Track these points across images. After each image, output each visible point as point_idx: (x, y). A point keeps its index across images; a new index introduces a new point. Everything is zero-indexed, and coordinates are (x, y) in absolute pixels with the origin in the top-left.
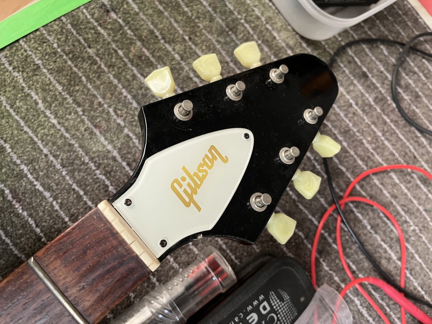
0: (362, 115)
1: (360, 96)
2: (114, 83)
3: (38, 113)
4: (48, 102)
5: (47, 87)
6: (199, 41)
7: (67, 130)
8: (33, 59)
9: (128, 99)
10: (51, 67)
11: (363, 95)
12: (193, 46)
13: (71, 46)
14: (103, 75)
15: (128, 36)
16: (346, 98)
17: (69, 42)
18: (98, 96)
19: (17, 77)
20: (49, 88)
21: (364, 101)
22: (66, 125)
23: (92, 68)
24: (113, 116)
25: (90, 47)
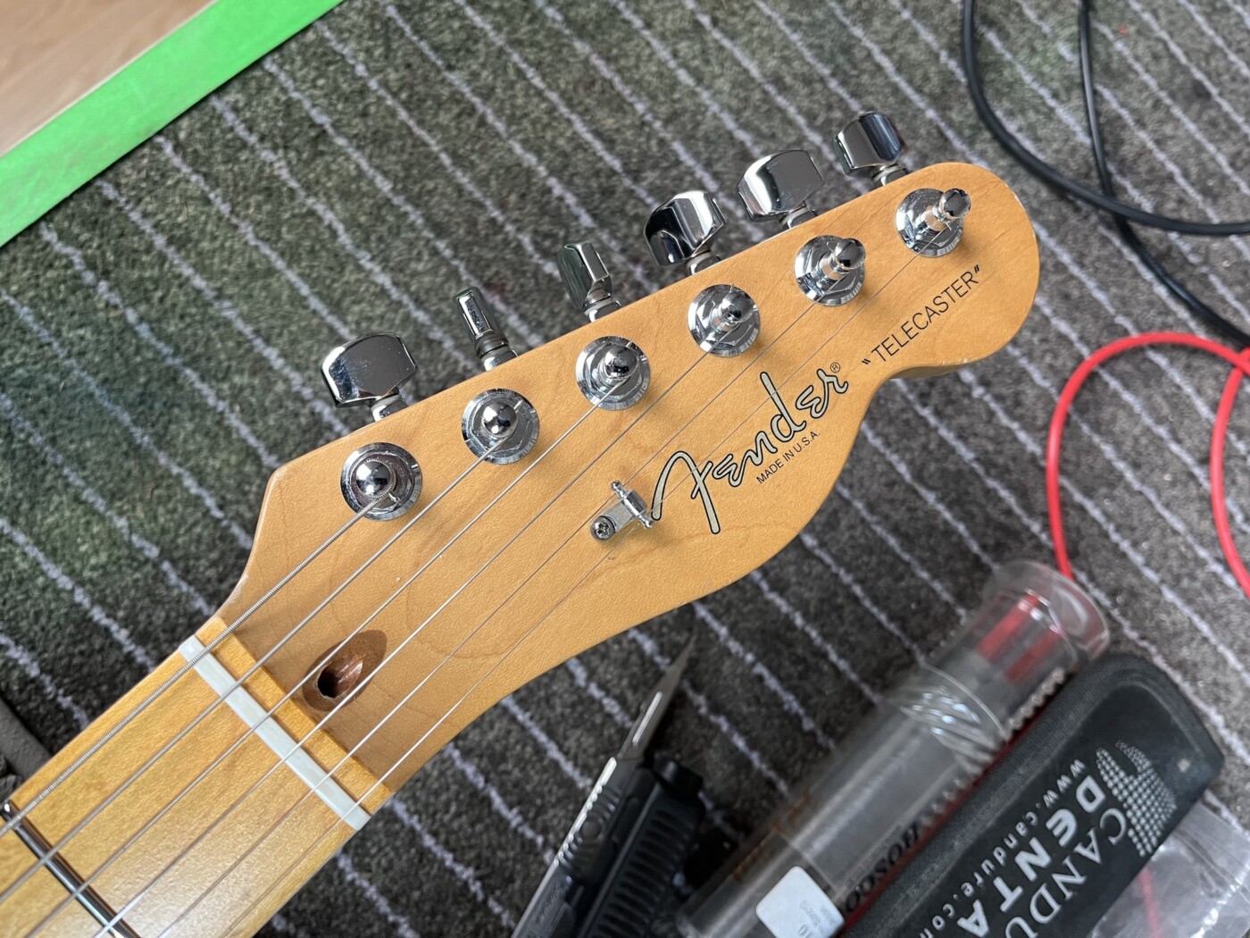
0: (1201, 205)
1: (1192, 150)
2: (525, 165)
3: (341, 261)
4: (359, 226)
5: (354, 186)
6: (740, 27)
7: (419, 303)
8: (307, 113)
9: (568, 207)
10: (355, 132)
11: (1200, 149)
12: (726, 43)
13: (402, 68)
14: (494, 146)
15: (549, 24)
16: (1155, 159)
17: (395, 57)
18: (488, 203)
19: (271, 164)
20: (359, 188)
21: (1201, 164)
22: (413, 288)
23: (463, 126)
24: (531, 256)
25: (450, 68)
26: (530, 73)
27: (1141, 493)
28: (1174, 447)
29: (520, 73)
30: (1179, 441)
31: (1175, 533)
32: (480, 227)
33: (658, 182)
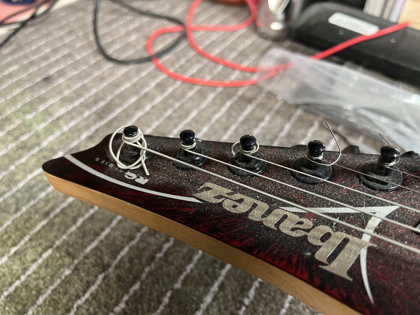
6: (18, 233)
9: (130, 298)
11: (70, 79)
24: (162, 311)
33: (109, 255)
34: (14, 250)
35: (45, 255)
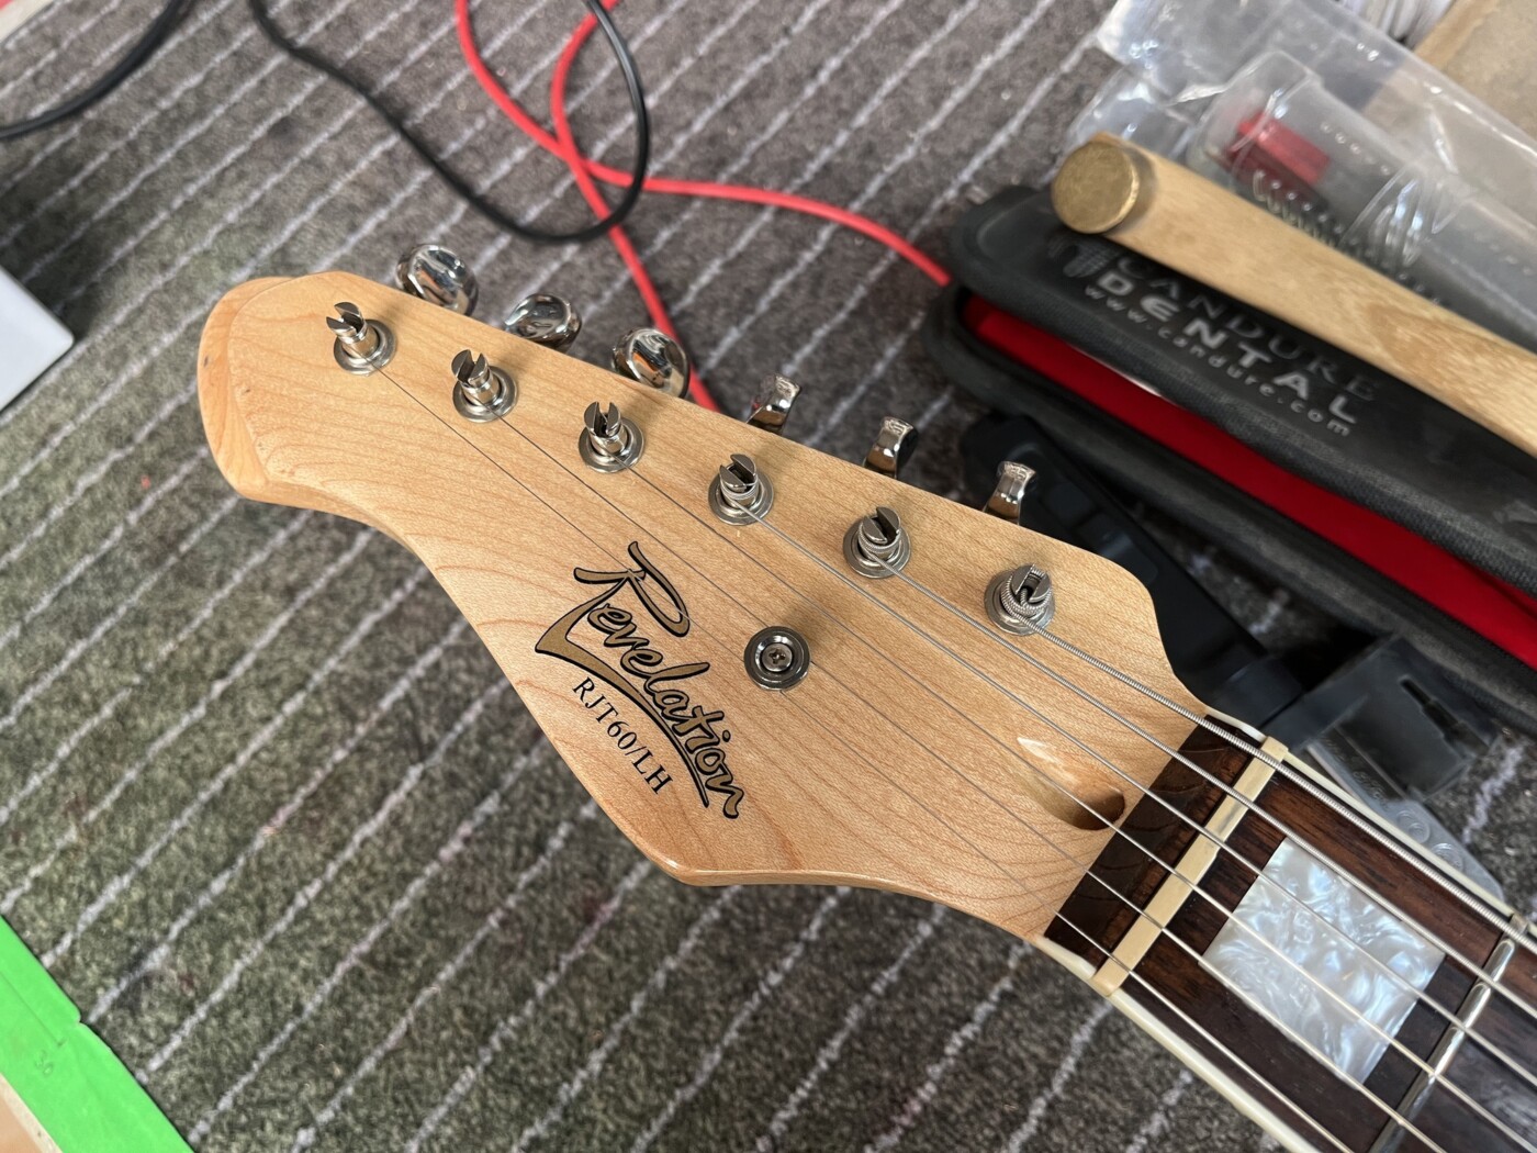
1: (353, 133)
2: (424, 892)
3: (574, 1125)
4: (524, 1106)
5: (474, 1121)
6: (225, 645)
9: (476, 830)
10: (395, 1131)
11: (351, 125)
12: (249, 660)
13: (299, 1079)
14: (398, 938)
15: (234, 887)
16: (367, 170)
17: (285, 1090)
18: (480, 935)
20: (475, 1114)
23: (376, 983)
24: (544, 868)
25: (298, 1009)
26: (301, 901)
27: (753, 157)
28: (698, 126)
29: (303, 915)
30: (689, 124)
31: (791, 120)
32: (512, 941)
33: (435, 721)
34: (219, 687)
35: (290, 707)
